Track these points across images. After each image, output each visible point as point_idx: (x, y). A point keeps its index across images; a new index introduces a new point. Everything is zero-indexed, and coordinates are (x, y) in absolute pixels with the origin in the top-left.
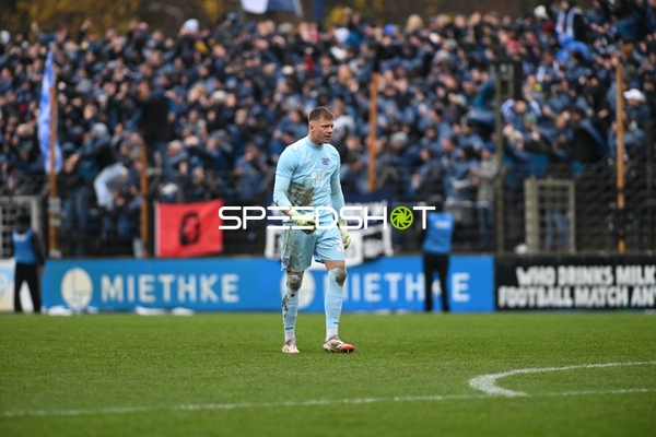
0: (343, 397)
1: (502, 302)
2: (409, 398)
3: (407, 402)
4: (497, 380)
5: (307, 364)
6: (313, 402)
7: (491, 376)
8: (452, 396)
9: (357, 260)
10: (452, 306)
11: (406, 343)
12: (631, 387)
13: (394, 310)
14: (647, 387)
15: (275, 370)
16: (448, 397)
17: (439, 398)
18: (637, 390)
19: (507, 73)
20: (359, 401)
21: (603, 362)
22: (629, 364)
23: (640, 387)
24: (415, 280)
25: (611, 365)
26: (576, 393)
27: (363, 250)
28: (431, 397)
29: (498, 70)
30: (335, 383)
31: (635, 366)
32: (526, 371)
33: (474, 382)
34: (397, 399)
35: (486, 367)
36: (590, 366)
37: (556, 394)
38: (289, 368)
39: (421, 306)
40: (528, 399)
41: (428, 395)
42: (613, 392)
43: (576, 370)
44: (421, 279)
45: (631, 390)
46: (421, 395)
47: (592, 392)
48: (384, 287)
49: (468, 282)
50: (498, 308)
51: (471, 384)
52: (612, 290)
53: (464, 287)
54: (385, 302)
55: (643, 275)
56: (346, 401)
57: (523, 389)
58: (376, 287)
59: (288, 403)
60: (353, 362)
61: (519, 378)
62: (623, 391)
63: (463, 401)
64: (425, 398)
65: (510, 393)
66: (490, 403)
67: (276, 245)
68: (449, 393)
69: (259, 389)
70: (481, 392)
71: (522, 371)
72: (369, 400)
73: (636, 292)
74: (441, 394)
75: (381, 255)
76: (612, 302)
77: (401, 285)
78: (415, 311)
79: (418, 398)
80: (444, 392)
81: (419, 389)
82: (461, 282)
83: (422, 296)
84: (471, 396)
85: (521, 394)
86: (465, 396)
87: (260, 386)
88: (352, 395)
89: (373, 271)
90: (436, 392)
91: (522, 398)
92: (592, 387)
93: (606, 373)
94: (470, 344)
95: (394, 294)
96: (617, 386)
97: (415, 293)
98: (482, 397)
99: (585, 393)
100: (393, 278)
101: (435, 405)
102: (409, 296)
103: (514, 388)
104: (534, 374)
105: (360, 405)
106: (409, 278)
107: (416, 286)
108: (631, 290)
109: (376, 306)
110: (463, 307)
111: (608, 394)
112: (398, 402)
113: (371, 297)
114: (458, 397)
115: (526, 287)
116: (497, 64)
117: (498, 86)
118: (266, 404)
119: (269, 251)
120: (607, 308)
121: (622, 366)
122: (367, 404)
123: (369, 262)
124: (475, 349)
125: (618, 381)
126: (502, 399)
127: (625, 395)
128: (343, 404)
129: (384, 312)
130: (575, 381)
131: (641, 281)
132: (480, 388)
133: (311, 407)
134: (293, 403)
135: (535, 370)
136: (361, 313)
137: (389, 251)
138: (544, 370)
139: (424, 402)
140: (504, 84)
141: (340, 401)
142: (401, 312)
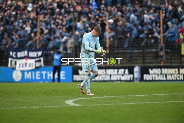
0: (30, 106)
1: (74, 79)
2: (48, 106)
3: (48, 108)
4: (73, 101)
5: (20, 97)
6: (22, 108)
7: (72, 100)
8: (60, 106)
9: (34, 67)
10: (61, 80)
11: (48, 91)
12: (111, 103)
13: (44, 82)
14: (115, 103)
15: (11, 99)
16: (59, 106)
17: (57, 106)
18: (112, 104)
19: (76, 15)
20: (34, 107)
21: (103, 96)
22: (110, 97)
23: (113, 103)
24: (50, 73)
25: (105, 97)
26: (95, 105)
27: (35, 65)
28: (54, 106)
29: (73, 14)
30: (28, 102)
31: (112, 97)
32: (81, 99)
33: (67, 102)
34: (45, 107)
35: (70, 97)
36: (99, 97)
37: (90, 105)
38: (15, 98)
39: (51, 81)
40: (82, 107)
41: (54, 105)
42: (106, 105)
43: (95, 98)
44: (52, 73)
45: (111, 104)
46: (52, 106)
47: (100, 105)
48: (41, 75)
49: (65, 74)
50: (73, 81)
51: (66, 102)
52: (105, 76)
53: (64, 75)
54: (42, 79)
55: (114, 72)
56: (31, 107)
57: (80, 104)
58: (39, 75)
59: (14, 108)
60: (33, 96)
61: (79, 101)
62: (109, 104)
63: (63, 107)
64: (53, 106)
65: (77, 105)
66: (71, 108)
67: (11, 63)
68: (60, 105)
69: (6, 104)
70: (68, 105)
71: (80, 99)
72: (37, 107)
73: (112, 76)
74: (57, 105)
75: (41, 66)
76: (105, 79)
77: (46, 75)
78: (50, 82)
79: (51, 106)
80: (58, 105)
81: (51, 104)
82: (63, 74)
83: (52, 78)
84: (66, 106)
85: (80, 105)
86: (64, 106)
87: (7, 103)
88: (32, 106)
89: (38, 71)
90: (56, 105)
91: (80, 106)
92: (100, 103)
93: (103, 99)
94: (65, 91)
95: (44, 77)
96: (107, 103)
97: (50, 77)
98: (69, 106)
99: (98, 105)
100: (44, 73)
101: (56, 108)
102: (48, 78)
103: (78, 104)
104: (83, 100)
105: (35, 108)
106: (48, 73)
107: (50, 75)
108: (110, 76)
109: (39, 80)
110: (64, 81)
111: (104, 105)
112: (46, 108)
113: (37, 78)
114: (62, 106)
115: (81, 75)
116: (73, 12)
117: (73, 19)
118: (8, 108)
119: (9, 65)
120: (104, 81)
121: (108, 97)
122: (37, 108)
123: (37, 68)
124: (67, 93)
125: (107, 101)
126: (74, 107)
127: (109, 105)
128: (30, 108)
129: (42, 82)
130: (95, 101)
131: (113, 73)
132: (68, 104)
133: (21, 109)
134: (16, 108)
135: (84, 99)
136: (35, 83)
137: (43, 65)
138: (86, 98)
139: (53, 108)
140: (75, 18)
141: (29, 107)
142: (46, 82)
